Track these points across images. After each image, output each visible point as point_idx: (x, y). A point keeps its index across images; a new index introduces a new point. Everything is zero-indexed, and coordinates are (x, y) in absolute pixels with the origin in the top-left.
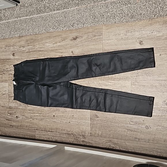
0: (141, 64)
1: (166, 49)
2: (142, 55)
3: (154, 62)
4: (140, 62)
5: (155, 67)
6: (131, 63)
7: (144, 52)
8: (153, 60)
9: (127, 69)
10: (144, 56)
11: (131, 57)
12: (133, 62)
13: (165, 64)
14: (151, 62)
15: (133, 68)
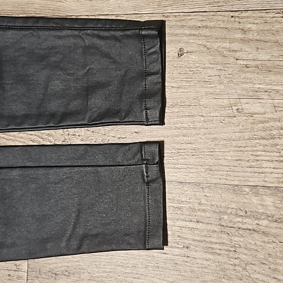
0: (98, 102)
1: (209, 24)
2: (107, 56)
3: (159, 98)
4: (89, 90)
5: (162, 122)
6: (46, 88)
7: (116, 39)
8: (159, 86)
9: (27, 117)
10: (114, 62)
11: (53, 59)
12: (57, 85)
13: (204, 101)
14: (145, 95)
15: (53, 115)
